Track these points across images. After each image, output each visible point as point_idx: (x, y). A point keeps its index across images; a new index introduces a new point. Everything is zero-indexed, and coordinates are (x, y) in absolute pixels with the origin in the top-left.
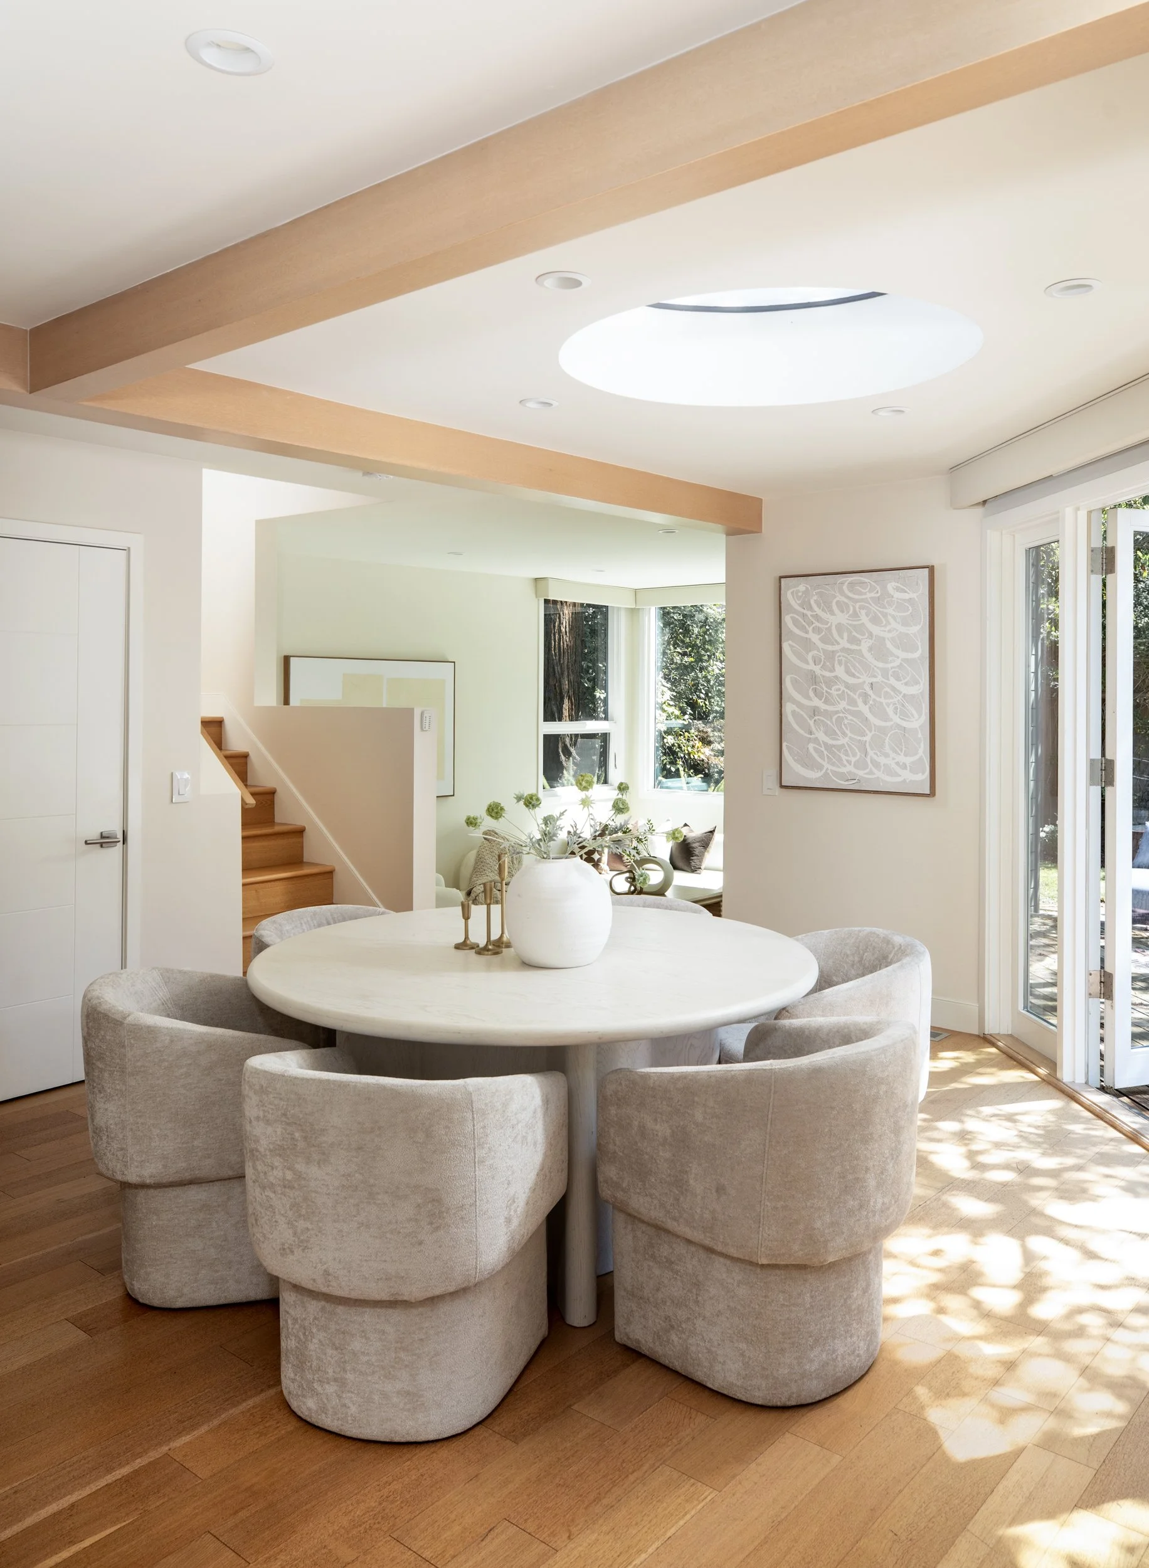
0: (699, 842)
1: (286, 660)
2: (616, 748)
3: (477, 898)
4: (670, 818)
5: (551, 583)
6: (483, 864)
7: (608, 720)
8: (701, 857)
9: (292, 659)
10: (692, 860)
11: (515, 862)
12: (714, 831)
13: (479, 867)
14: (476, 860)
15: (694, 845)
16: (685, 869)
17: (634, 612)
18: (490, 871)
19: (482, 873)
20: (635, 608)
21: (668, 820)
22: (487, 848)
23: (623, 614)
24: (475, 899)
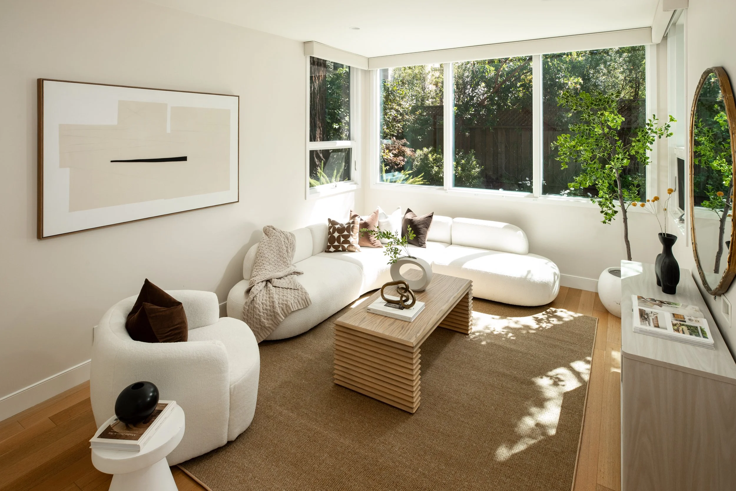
0: (423, 224)
1: (40, 83)
2: (355, 157)
3: (255, 299)
4: (400, 207)
5: (315, 45)
6: (263, 258)
7: (350, 140)
8: (425, 234)
9: (44, 81)
10: (419, 237)
11: (289, 251)
12: (432, 216)
13: (259, 261)
14: (256, 254)
15: (420, 227)
16: (415, 244)
17: (367, 73)
18: (268, 264)
19: (261, 267)
20: (367, 70)
21: (399, 208)
22: (266, 244)
23: (360, 73)
24: (253, 300)
